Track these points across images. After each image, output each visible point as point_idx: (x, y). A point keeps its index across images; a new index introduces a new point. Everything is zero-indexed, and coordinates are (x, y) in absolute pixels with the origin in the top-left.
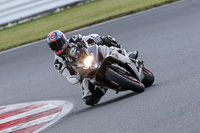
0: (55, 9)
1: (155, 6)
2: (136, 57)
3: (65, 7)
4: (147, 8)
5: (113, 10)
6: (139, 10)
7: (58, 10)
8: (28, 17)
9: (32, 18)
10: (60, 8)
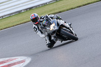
0: (22, 11)
1: (72, 9)
2: (70, 25)
3: (26, 9)
4: (68, 10)
5: (51, 11)
6: (64, 11)
7: (23, 11)
8: (8, 15)
9: (10, 15)
10: (24, 10)
